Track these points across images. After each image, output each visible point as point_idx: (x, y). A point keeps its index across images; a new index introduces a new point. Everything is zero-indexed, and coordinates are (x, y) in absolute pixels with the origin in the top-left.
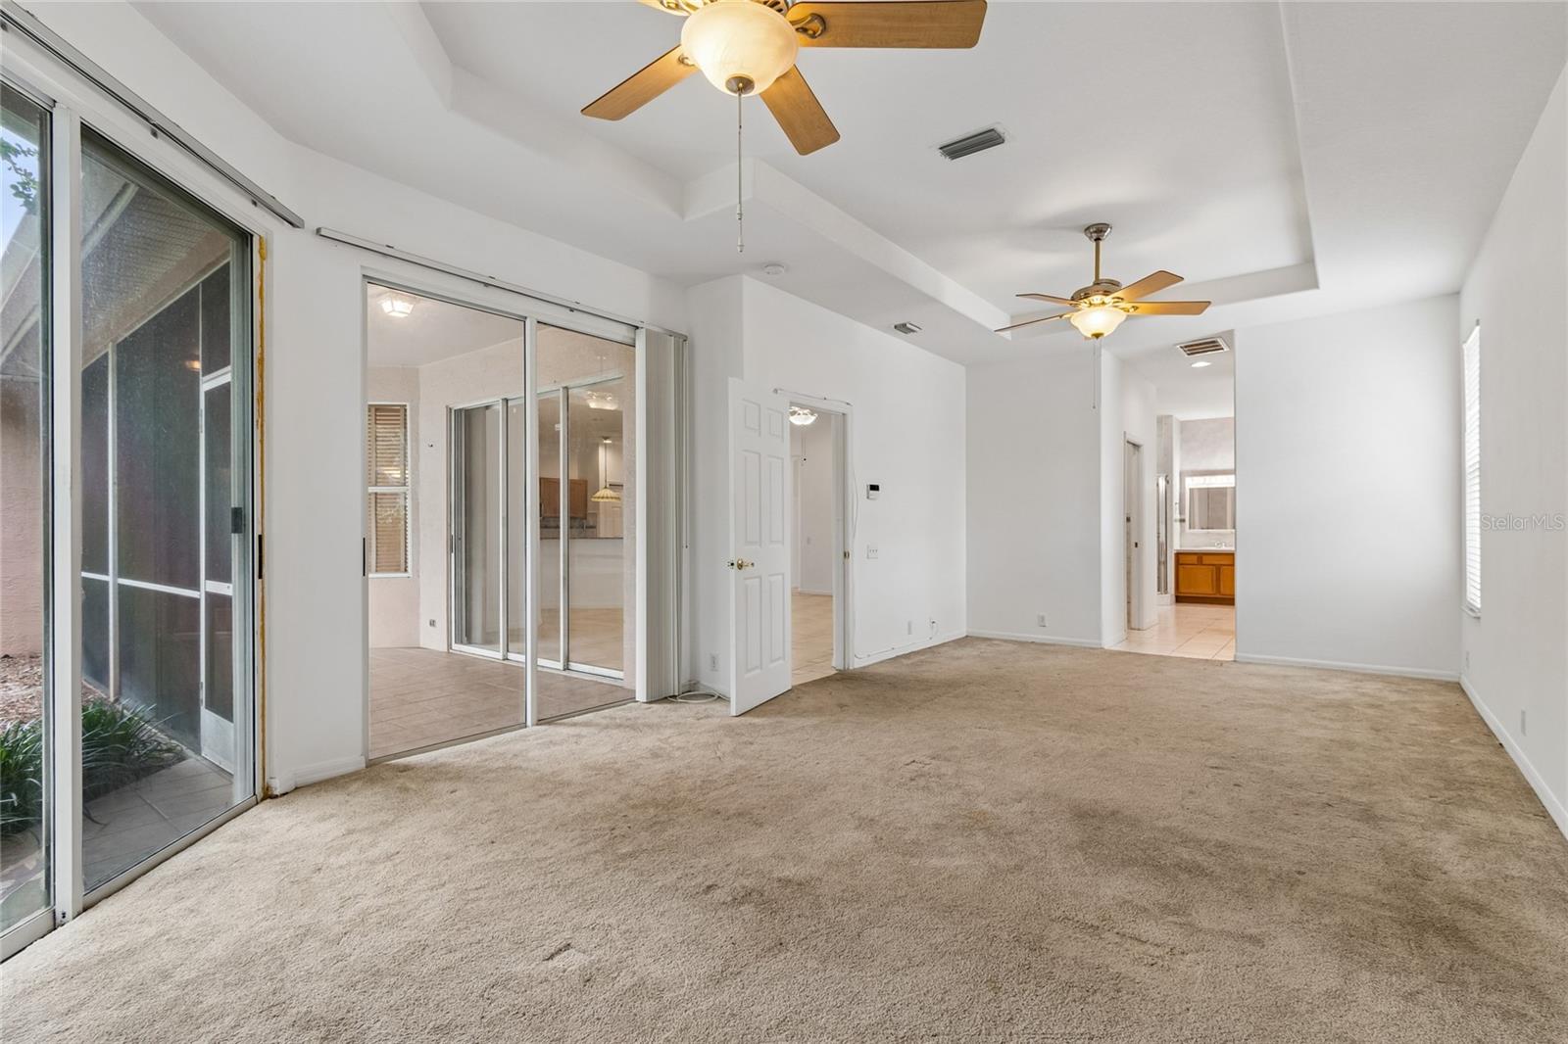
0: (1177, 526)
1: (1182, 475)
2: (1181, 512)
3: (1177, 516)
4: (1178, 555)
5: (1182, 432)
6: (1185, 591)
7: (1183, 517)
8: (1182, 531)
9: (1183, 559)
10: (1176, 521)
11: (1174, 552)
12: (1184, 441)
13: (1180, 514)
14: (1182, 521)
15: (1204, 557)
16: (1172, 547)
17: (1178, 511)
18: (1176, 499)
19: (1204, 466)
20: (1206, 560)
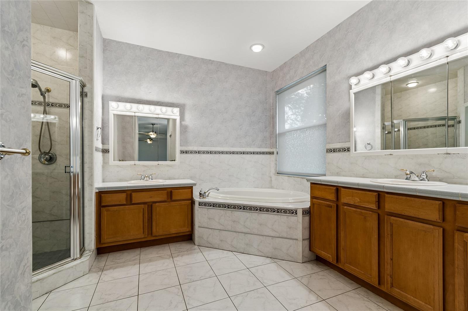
0: (98, 157)
1: (105, 100)
2: (104, 141)
3: (98, 144)
4: (101, 194)
5: (104, 51)
6: (108, 240)
7: (106, 147)
8: (105, 163)
9: (108, 200)
10: (97, 150)
11: (95, 191)
12: (106, 62)
13: (103, 143)
14: (105, 151)
15: (134, 194)
16: (91, 185)
17: (100, 139)
18: (98, 122)
19: (129, 93)
20: (137, 199)
